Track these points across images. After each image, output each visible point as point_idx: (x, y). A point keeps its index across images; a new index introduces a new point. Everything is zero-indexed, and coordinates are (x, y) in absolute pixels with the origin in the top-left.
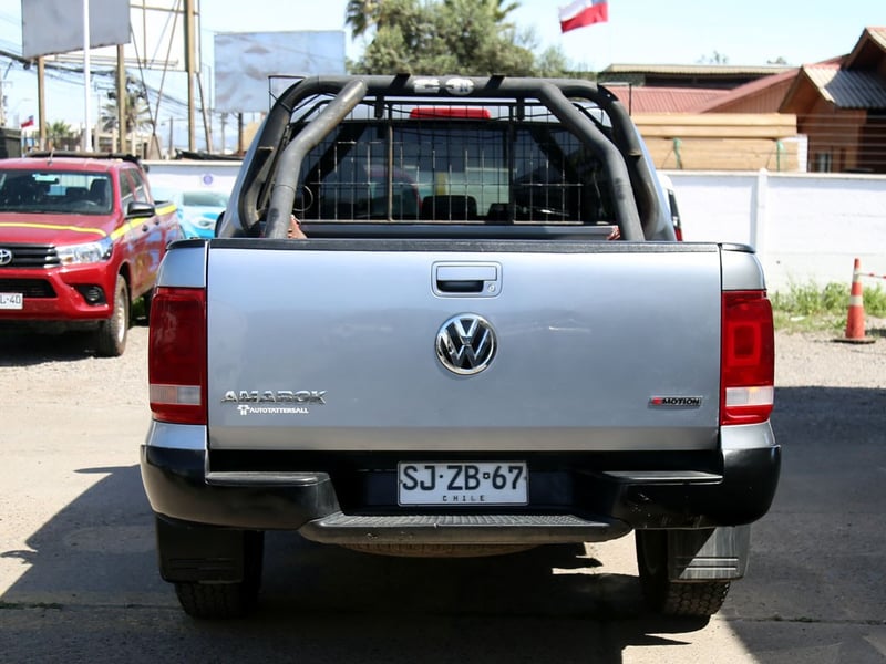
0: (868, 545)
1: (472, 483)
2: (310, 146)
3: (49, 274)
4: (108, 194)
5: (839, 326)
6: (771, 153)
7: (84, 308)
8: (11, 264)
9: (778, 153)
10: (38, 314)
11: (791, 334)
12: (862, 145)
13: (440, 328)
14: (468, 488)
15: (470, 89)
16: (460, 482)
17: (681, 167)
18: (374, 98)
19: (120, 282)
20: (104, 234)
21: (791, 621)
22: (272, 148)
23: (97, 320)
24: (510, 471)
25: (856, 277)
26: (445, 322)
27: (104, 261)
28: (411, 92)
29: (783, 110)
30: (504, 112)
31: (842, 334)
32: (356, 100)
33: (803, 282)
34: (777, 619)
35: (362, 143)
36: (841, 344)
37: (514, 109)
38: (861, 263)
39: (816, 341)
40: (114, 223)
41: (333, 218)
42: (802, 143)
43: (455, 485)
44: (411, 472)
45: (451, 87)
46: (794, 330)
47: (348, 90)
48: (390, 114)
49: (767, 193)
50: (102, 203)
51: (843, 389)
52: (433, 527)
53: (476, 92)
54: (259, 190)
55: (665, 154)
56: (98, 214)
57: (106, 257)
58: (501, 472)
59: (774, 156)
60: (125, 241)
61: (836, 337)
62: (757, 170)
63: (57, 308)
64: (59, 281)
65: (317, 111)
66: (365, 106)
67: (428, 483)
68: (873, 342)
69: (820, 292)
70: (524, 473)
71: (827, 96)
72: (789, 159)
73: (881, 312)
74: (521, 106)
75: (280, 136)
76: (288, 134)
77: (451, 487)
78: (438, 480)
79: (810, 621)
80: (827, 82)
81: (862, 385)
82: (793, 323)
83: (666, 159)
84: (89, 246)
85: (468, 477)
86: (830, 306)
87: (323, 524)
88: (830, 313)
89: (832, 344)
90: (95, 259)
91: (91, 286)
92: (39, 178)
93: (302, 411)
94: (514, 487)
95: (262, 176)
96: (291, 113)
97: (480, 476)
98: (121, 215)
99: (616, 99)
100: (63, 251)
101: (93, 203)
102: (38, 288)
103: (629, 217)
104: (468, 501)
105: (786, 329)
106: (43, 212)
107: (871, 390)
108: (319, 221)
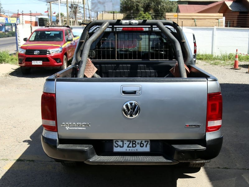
0: (242, 139)
1: (134, 145)
2: (93, 41)
3: (48, 56)
4: (62, 36)
5: (232, 64)
6: (217, 23)
7: (56, 64)
8: (39, 54)
9: (219, 23)
10: (46, 66)
11: (221, 66)
12: (238, 19)
13: (124, 105)
14: (133, 147)
15: (138, 23)
16: (131, 145)
17: (196, 26)
18: (111, 26)
19: (65, 57)
20: (60, 46)
21: (222, 168)
22: (84, 41)
23: (59, 66)
24: (145, 142)
25: (237, 54)
26: (125, 103)
27: (61, 53)
28: (121, 24)
29: (219, 12)
30: (147, 29)
31: (233, 67)
32: (106, 27)
33: (224, 53)
34: (219, 168)
35: (108, 38)
36: (233, 70)
37: (150, 29)
38: (238, 50)
39: (227, 69)
40: (63, 43)
41: (101, 59)
42: (224, 18)
43: (129, 146)
44: (117, 142)
45: (132, 23)
46: (222, 65)
47: (104, 24)
48: (116, 30)
49: (216, 32)
50: (61, 38)
51: (234, 84)
52: (122, 162)
53: (139, 24)
54: (81, 52)
55: (192, 23)
56: (60, 41)
57: (61, 52)
58: (142, 142)
59: (218, 23)
60: (66, 47)
61: (231, 67)
62: (214, 27)
63: (50, 64)
64: (50, 58)
65: (96, 30)
66: (109, 28)
67: (122, 146)
68: (240, 69)
69: (228, 55)
70: (149, 143)
71: (230, 8)
72: (221, 24)
73: (242, 60)
74: (152, 28)
75: (86, 37)
76: (88, 37)
77: (128, 147)
78: (124, 145)
79: (227, 169)
80: (230, 5)
81: (238, 83)
82: (221, 63)
83: (193, 24)
84: (57, 49)
85: (133, 144)
86: (230, 59)
87: (91, 160)
88: (230, 60)
89: (231, 69)
90: (59, 52)
91: (57, 59)
92: (47, 33)
93: (84, 129)
94: (146, 147)
95: (81, 48)
96: (89, 31)
97: (136, 144)
98: (65, 40)
99: (178, 26)
100: (51, 51)
101: (59, 38)
102: (45, 59)
103: (181, 62)
104: (133, 151)
105: (220, 65)
106: (47, 41)
107: (240, 84)
108: (97, 60)
